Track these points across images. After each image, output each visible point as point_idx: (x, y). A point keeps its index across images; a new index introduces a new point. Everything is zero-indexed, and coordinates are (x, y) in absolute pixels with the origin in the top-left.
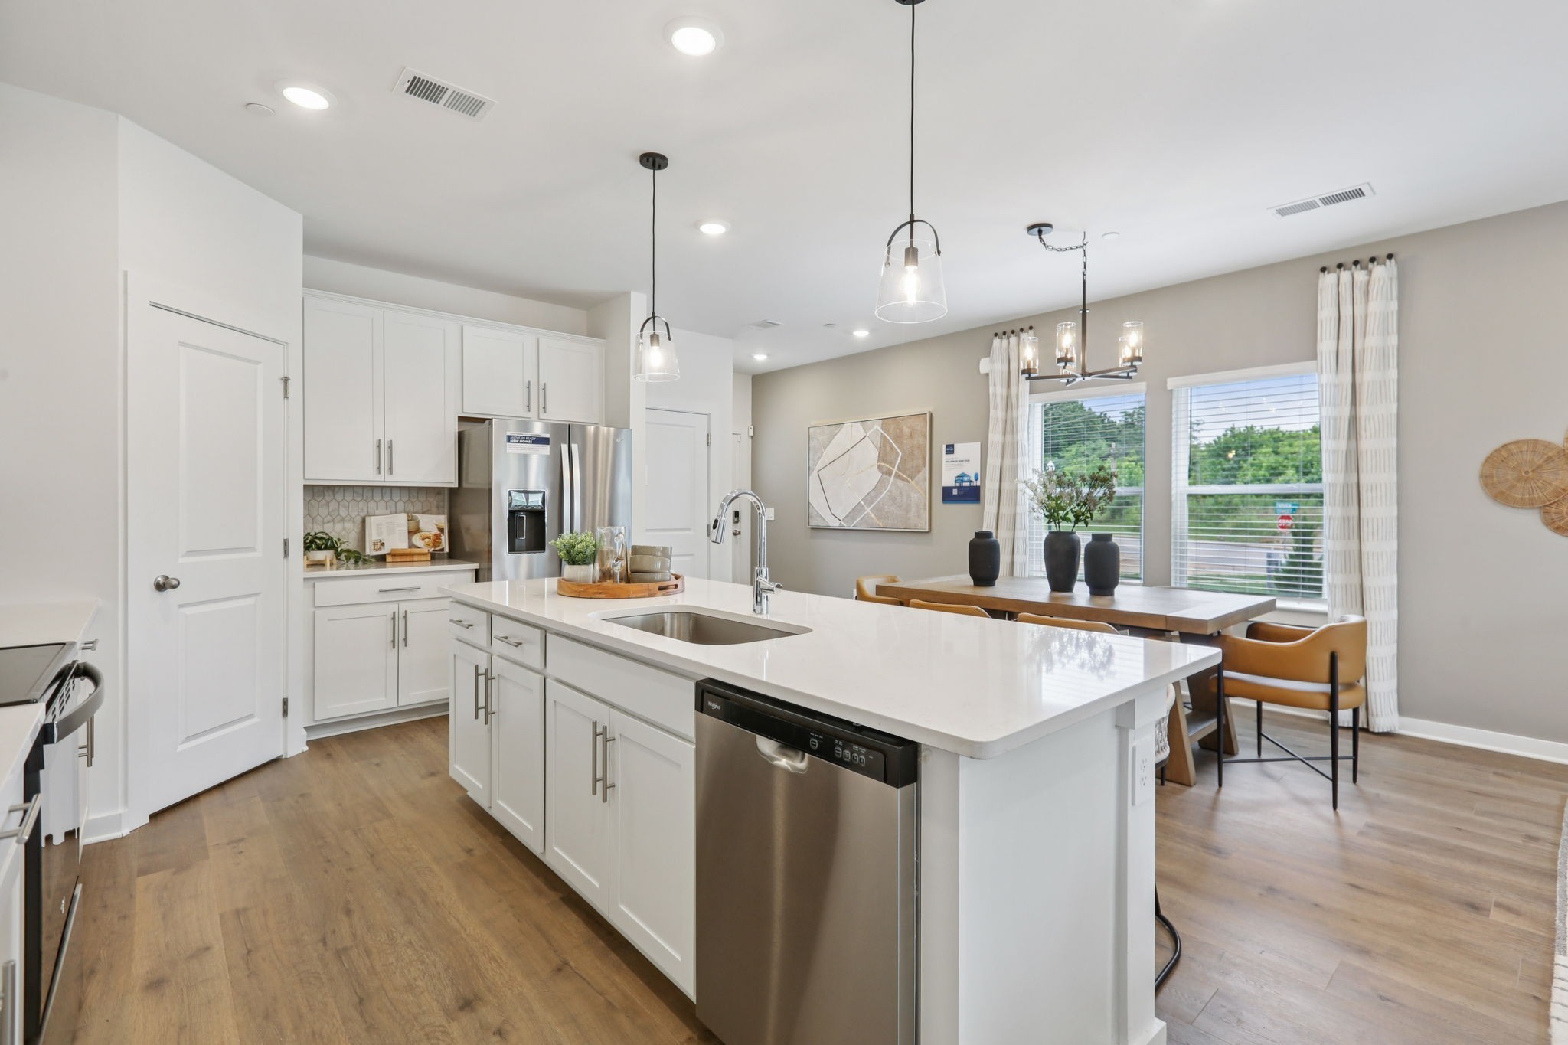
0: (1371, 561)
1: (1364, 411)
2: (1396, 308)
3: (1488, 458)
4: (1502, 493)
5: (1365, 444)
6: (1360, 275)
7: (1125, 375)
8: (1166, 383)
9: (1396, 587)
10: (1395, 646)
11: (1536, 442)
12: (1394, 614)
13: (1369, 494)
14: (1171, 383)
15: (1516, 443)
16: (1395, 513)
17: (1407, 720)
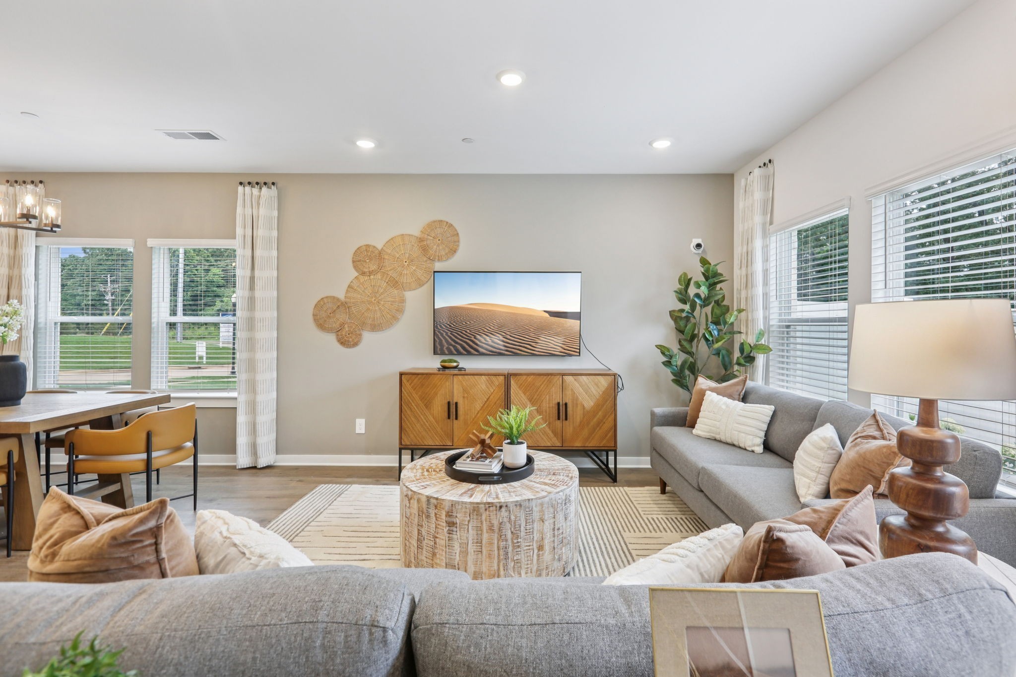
0: (259, 365)
1: (257, 273)
2: (277, 215)
3: (316, 305)
4: (321, 324)
5: (258, 294)
6: (255, 191)
7: (50, 229)
8: (147, 242)
9: (275, 379)
10: (275, 414)
11: (334, 297)
12: (274, 395)
13: (259, 324)
14: (151, 242)
15: (327, 297)
16: (275, 335)
17: (280, 456)
